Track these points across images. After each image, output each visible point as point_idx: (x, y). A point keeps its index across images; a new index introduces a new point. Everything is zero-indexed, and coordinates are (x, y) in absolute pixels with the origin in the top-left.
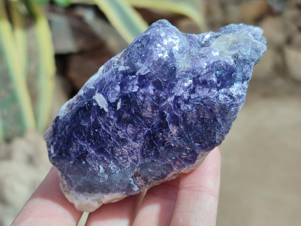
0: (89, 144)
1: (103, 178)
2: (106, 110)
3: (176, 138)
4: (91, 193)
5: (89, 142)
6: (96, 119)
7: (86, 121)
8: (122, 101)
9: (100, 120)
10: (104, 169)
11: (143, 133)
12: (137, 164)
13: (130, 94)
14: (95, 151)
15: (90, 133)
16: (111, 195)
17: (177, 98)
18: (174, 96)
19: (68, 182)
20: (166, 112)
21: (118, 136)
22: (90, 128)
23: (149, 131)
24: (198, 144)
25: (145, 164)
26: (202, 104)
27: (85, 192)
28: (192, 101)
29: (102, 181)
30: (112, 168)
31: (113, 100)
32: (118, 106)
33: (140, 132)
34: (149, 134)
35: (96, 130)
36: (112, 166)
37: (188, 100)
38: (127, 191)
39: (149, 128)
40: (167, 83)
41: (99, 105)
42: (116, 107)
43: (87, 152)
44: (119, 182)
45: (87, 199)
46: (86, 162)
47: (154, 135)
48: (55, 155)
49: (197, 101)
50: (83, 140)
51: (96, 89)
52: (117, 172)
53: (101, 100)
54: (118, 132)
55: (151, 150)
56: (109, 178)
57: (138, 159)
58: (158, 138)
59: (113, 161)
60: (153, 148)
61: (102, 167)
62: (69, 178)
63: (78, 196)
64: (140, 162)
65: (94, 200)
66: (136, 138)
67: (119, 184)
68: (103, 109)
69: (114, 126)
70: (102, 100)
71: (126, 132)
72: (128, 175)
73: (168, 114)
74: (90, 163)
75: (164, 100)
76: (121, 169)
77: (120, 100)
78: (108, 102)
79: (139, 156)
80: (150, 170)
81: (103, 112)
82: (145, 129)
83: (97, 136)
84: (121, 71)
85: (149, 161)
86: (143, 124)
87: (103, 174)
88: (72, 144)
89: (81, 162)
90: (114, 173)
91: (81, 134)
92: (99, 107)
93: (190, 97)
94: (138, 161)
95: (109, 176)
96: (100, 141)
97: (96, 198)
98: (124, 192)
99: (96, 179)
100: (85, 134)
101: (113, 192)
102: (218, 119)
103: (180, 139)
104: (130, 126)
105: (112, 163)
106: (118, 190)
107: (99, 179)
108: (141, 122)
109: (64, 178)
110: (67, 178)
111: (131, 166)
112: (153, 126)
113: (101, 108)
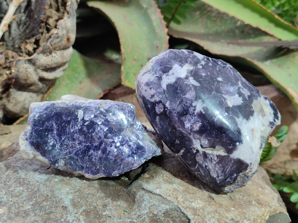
0: (57, 128)
1: (48, 148)
2: (79, 120)
3: (97, 158)
4: (35, 149)
5: (58, 127)
6: (71, 120)
7: (66, 117)
8: (90, 123)
9: (72, 122)
10: (53, 144)
11: (86, 144)
12: (70, 154)
13: (96, 123)
14: (57, 133)
15: (62, 123)
16: (43, 158)
17: (114, 142)
18: (113, 140)
19: (30, 135)
20: (104, 144)
21: (74, 136)
22: (64, 121)
23: (89, 145)
24: (104, 169)
25: (73, 157)
26: (121, 154)
27: (33, 147)
28: (119, 149)
29: (46, 149)
30: (57, 147)
31: (86, 119)
32: (86, 123)
33: (85, 142)
34: (88, 147)
35: (66, 125)
36: (58, 146)
37: (117, 147)
38: (52, 163)
39: (90, 144)
40: (116, 132)
41: (78, 116)
42: (85, 123)
43: (52, 130)
44: (53, 156)
45: (31, 151)
46: (48, 134)
47: (90, 149)
48: (37, 119)
49: (120, 151)
50: (56, 124)
51: (83, 108)
52: (57, 150)
53: (81, 114)
54: (75, 134)
55: (82, 154)
56: (51, 150)
57: (72, 153)
58: (90, 151)
59: (60, 144)
60: (83, 154)
61: (53, 142)
62: (33, 134)
63: (28, 146)
64: (72, 155)
65: (33, 154)
66: (81, 143)
67: (52, 157)
68: (78, 119)
69: (76, 130)
70: (81, 115)
71: (79, 137)
72: (60, 156)
73: (104, 146)
74: (49, 136)
75: (108, 138)
76: (60, 151)
77: (89, 122)
78: (83, 118)
79: (74, 152)
80: (72, 163)
81: (77, 120)
82: (88, 143)
83: (64, 128)
84: (100, 110)
85: (76, 158)
86: (89, 140)
87: (50, 146)
88: (50, 121)
89: (46, 132)
90: (56, 150)
91: (58, 121)
92: (77, 116)
93: (119, 147)
94: (71, 154)
95: (51, 149)
96: (63, 131)
97: (35, 154)
98: (50, 162)
99: (45, 145)
100: (60, 122)
101: (46, 158)
102: (122, 165)
103: (98, 160)
104: (83, 136)
105: (59, 145)
106: (49, 158)
107: (46, 147)
108: (89, 139)
109: (30, 132)
110: (32, 133)
111: (66, 154)
112: (93, 145)
113: (78, 117)
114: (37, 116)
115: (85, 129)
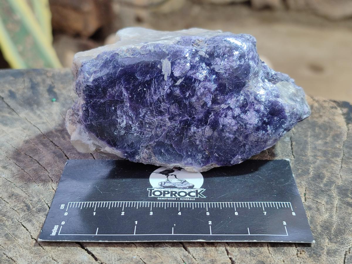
0: (130, 96)
1: (119, 132)
2: (166, 78)
3: (204, 139)
4: (98, 137)
5: (131, 94)
6: (151, 80)
7: (141, 75)
8: (184, 80)
9: (155, 83)
10: (126, 125)
11: (182, 118)
12: (156, 139)
13: (195, 79)
14: (130, 106)
15: (137, 87)
16: (113, 149)
17: (229, 108)
18: (228, 106)
19: (84, 115)
20: (212, 114)
21: (160, 107)
22: (140, 84)
23: (188, 119)
24: (217, 155)
25: (163, 143)
26: (244, 127)
27: (93, 133)
28: (239, 119)
29: (116, 134)
30: (133, 128)
31: (177, 74)
32: (178, 81)
33: (179, 115)
34: (186, 122)
35: (145, 89)
36: (135, 127)
37: (237, 116)
38: (130, 155)
39: (190, 117)
40: (231, 92)
41: (163, 70)
42: (176, 82)
43: (122, 102)
44: (129, 144)
45: (90, 140)
46: (116, 109)
47: (189, 125)
48: (92, 85)
49: (243, 122)
50: (127, 89)
51: (168, 55)
52: (135, 134)
53: (166, 67)
54: (162, 103)
55: (177, 136)
56: (124, 135)
57: (161, 135)
58: (190, 129)
59: (139, 124)
60: (180, 134)
61: (125, 122)
62: (89, 112)
63: (83, 133)
64: (161, 139)
65: (94, 144)
66: (173, 118)
67: (128, 145)
68: (163, 76)
69: (163, 96)
70: (168, 68)
71: (168, 108)
72: (142, 143)
73: (213, 117)
74: (119, 112)
75: (219, 104)
76: (140, 134)
77: (183, 78)
78: (172, 73)
79: (163, 133)
80: (163, 151)
81: (161, 79)
82: (186, 115)
83: (141, 94)
84: (200, 56)
85: (169, 143)
86: (187, 111)
87: (122, 128)
88: (115, 86)
89: (111, 106)
90: (132, 134)
91: (129, 83)
92: (161, 71)
93: (239, 116)
94: (159, 137)
95: (125, 133)
96: (141, 100)
97: (98, 144)
98: (126, 155)
99: (113, 129)
100: (132, 86)
101: (117, 149)
102: (247, 145)
103: (206, 142)
104: (175, 105)
105: (136, 125)
106: (122, 148)
107: (115, 131)
108: (187, 109)
109: (84, 109)
110: (87, 110)
111: (150, 138)
112: (194, 118)
113: (163, 73)
114: (91, 80)
115: (178, 92)
